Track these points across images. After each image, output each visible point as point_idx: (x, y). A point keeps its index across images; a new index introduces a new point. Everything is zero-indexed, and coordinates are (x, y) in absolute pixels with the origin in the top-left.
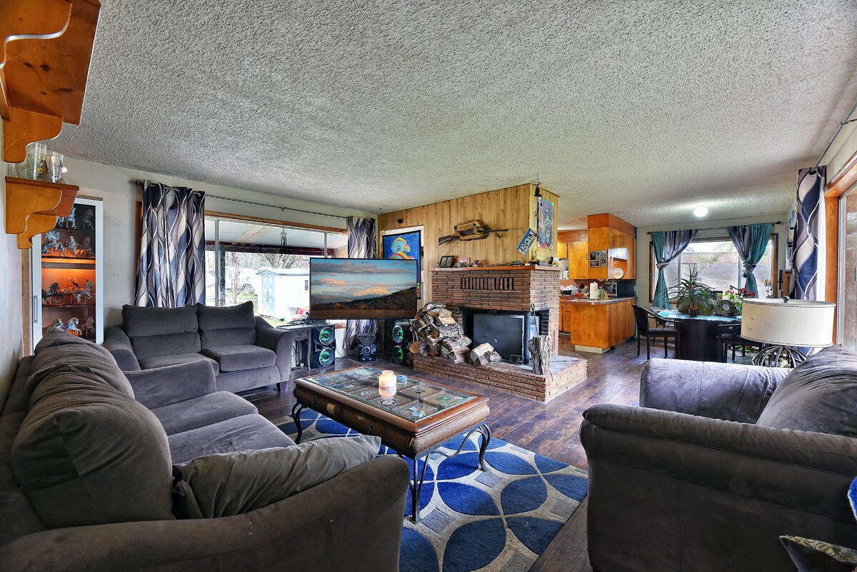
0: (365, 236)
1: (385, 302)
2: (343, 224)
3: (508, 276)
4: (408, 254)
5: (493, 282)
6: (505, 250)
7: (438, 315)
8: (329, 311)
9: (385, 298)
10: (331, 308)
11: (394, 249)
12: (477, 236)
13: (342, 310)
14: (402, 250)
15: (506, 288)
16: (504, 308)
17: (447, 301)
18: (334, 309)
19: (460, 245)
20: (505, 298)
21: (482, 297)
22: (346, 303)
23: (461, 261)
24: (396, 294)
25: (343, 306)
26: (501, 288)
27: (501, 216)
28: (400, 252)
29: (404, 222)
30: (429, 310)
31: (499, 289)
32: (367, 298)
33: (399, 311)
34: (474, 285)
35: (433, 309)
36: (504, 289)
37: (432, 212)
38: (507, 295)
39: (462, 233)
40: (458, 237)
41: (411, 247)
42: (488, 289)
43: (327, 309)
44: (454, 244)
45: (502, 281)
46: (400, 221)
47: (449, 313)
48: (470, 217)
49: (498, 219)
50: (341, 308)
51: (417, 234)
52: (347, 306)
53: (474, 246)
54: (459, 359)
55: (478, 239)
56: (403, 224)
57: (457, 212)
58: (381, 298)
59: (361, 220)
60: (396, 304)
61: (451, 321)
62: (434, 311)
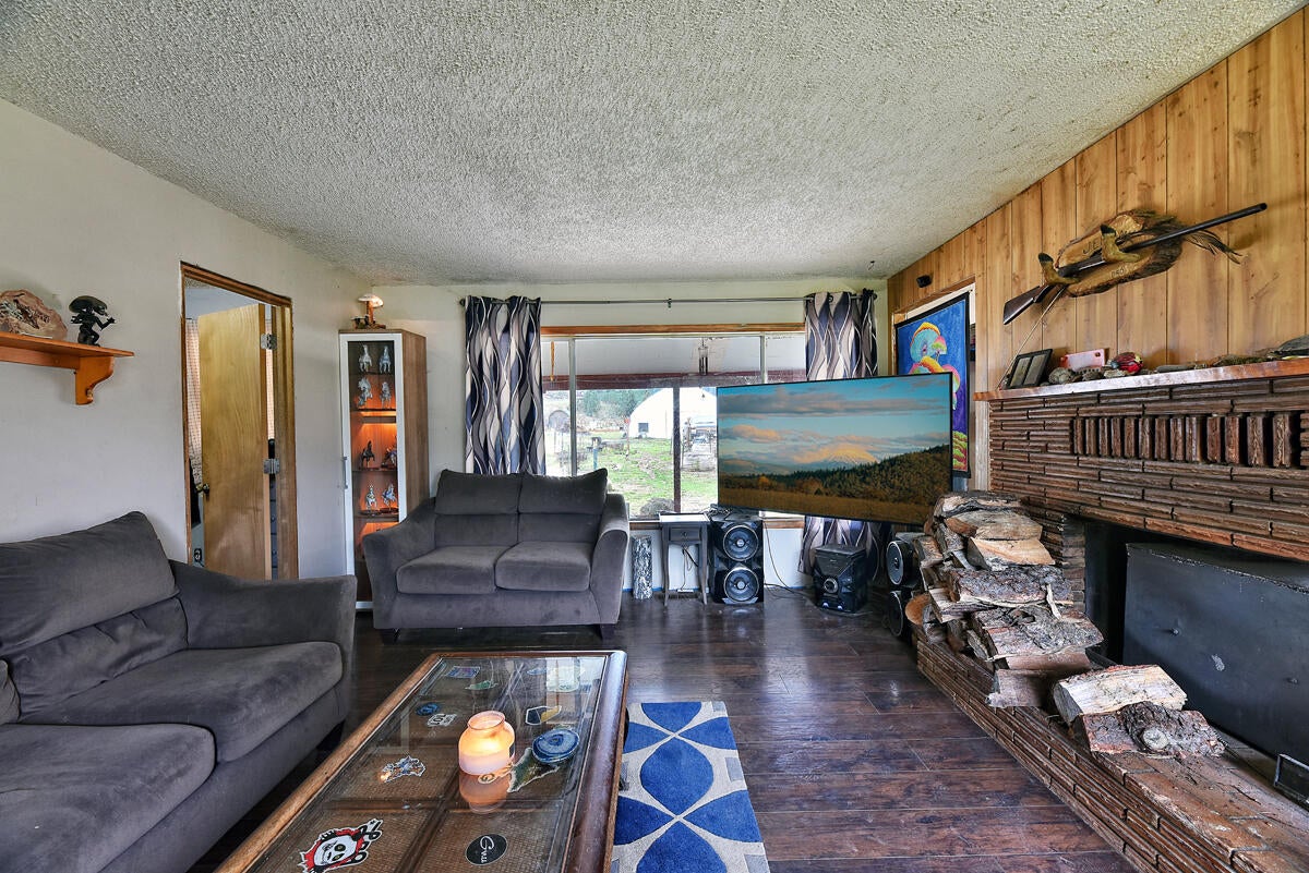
0: (848, 333)
1: (863, 481)
2: (797, 313)
3: (1268, 403)
4: (943, 360)
5: (1193, 431)
6: (1258, 297)
7: (973, 532)
8: (747, 490)
9: (864, 472)
10: (751, 486)
11: (915, 351)
12: (1127, 269)
13: (773, 493)
14: (931, 352)
15: (1257, 455)
16: (1243, 542)
17: (1030, 490)
18: (757, 488)
19: (1072, 312)
20: (1253, 497)
21: (1145, 487)
22: (780, 478)
23: (1077, 361)
24: (892, 462)
25: (774, 483)
26: (1233, 453)
27: (1239, 160)
28: (927, 359)
29: (934, 280)
30: (950, 514)
31: (1224, 461)
32: (824, 469)
33: (902, 505)
34: (1116, 443)
35: (962, 511)
36: (1244, 460)
37: (994, 237)
38: (1264, 490)
39: (1074, 272)
40: (1063, 290)
41: (948, 342)
42: (1169, 458)
43: (746, 487)
44: (1053, 312)
45: (1235, 431)
46: (925, 281)
47: (1029, 527)
48: (1103, 208)
49: (1221, 177)
50: (771, 487)
51: (960, 305)
52: (782, 484)
53: (1121, 305)
54: (1008, 692)
55: (1133, 277)
56: (932, 289)
57: (1064, 208)
58: (854, 470)
59: (837, 298)
60: (892, 487)
61: (1033, 553)
62: (962, 518)
